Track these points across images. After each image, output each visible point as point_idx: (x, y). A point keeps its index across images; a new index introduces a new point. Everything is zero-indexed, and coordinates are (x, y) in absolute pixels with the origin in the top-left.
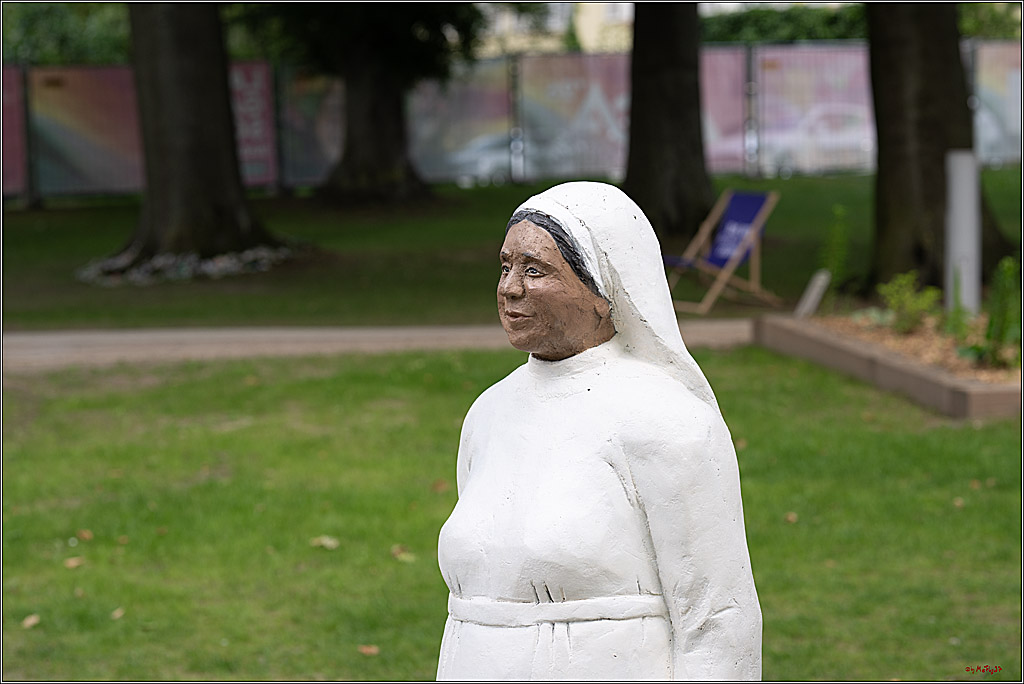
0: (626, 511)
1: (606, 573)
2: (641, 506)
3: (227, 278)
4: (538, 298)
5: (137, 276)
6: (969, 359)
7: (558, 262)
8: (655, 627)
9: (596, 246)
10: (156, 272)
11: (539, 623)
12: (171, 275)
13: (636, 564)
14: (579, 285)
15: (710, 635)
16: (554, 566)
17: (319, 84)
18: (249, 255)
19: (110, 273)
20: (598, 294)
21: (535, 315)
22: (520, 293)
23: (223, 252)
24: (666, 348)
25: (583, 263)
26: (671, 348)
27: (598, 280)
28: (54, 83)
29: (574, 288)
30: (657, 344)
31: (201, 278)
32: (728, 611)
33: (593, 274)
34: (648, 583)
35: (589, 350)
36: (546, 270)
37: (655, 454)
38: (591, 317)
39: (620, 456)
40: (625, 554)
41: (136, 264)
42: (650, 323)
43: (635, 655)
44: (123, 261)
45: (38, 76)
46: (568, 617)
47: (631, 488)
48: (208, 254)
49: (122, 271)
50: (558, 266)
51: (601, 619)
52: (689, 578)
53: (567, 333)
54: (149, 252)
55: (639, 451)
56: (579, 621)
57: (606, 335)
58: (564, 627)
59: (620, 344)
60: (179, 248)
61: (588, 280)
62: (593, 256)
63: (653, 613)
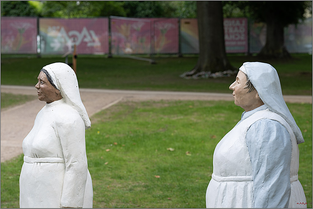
0: (55, 138)
1: (49, 152)
2: (59, 138)
3: (218, 78)
4: (42, 89)
5: (195, 77)
7: (47, 81)
8: (61, 165)
9: (56, 78)
10: (200, 76)
11: (35, 162)
12: (203, 77)
13: (57, 150)
14: (51, 86)
15: (71, 168)
16: (37, 150)
17: (261, 24)
18: (225, 72)
19: (188, 76)
20: (57, 89)
21: (42, 93)
22: (39, 88)
23: (218, 72)
24: (72, 102)
25: (52, 81)
26: (73, 102)
27: (56, 85)
28: (187, 23)
29: (50, 87)
30: (69, 100)
31: (211, 78)
32: (76, 162)
33: (55, 84)
34: (60, 155)
35: (55, 101)
36: (45, 83)
37: (61, 126)
38: (55, 94)
39: (55, 126)
40: (55, 148)
41: (195, 74)
42: (68, 96)
43: (54, 171)
44: (192, 72)
45: (183, 21)
46: (40, 162)
47: (57, 133)
48: (214, 72)
49: (191, 75)
50: (46, 82)
51: (47, 162)
52: (67, 155)
53: (49, 97)
54: (199, 70)
55: (58, 125)
56: (42, 162)
57: (60, 98)
58: (39, 163)
59: (63, 100)
60: (206, 70)
61: (54, 86)
62: (55, 80)
63: (60, 162)
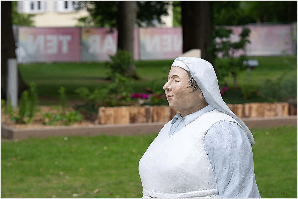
6: (14, 121)
